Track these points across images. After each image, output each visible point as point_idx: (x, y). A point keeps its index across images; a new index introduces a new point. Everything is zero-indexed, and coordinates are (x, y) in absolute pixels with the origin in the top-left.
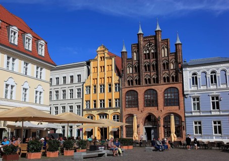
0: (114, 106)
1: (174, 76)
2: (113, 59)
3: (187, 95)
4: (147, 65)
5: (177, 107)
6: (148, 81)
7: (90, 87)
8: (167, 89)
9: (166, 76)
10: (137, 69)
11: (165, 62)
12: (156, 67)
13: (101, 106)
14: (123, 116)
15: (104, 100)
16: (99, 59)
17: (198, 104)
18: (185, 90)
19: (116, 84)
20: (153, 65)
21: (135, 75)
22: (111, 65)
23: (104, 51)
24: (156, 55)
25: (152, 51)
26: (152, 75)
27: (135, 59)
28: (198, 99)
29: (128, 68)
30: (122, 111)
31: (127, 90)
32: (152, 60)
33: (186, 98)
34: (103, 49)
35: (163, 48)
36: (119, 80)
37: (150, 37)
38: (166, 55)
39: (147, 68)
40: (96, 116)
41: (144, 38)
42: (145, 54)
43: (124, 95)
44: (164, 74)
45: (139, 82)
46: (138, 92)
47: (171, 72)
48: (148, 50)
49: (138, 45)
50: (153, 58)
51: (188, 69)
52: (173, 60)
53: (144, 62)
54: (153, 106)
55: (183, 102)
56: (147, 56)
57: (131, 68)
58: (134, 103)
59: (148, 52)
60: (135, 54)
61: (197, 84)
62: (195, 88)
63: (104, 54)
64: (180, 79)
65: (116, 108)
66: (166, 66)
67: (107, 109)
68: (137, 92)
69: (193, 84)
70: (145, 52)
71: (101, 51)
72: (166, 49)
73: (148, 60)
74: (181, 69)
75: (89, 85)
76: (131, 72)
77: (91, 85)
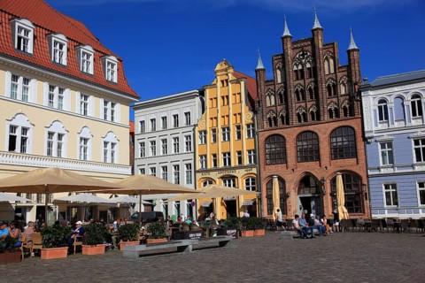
0: (246, 162)
1: (347, 106)
2: (242, 83)
3: (371, 138)
4: (299, 90)
5: (353, 161)
6: (302, 118)
7: (205, 132)
8: (333, 130)
9: (333, 107)
10: (284, 98)
11: (331, 82)
12: (315, 93)
13: (225, 164)
14: (262, 179)
15: (229, 154)
16: (219, 84)
17: (391, 153)
18: (366, 129)
19: (248, 126)
20: (310, 90)
21: (279, 108)
22: (240, 94)
23: (226, 70)
24: (314, 72)
25: (308, 66)
26: (308, 106)
27: (279, 81)
28: (390, 145)
29: (268, 98)
30: (259, 171)
31: (267, 134)
32: (308, 81)
33: (369, 143)
34: (225, 67)
35: (327, 59)
36: (253, 119)
37: (303, 41)
38: (332, 71)
39: (301, 94)
40: (217, 181)
41: (293, 43)
42: (296, 71)
43: (261, 144)
44: (328, 104)
45: (286, 120)
46: (285, 136)
47: (342, 99)
48: (301, 63)
49: (283, 57)
50: (310, 77)
51: (371, 93)
52: (345, 79)
53: (294, 84)
54: (312, 160)
55: (363, 151)
56: (300, 75)
57: (273, 97)
58: (279, 157)
59: (300, 67)
60: (278, 72)
61: (387, 118)
62: (385, 126)
63: (227, 75)
64: (357, 111)
65: (250, 167)
66: (333, 90)
67: (235, 168)
68: (283, 137)
69: (381, 118)
70: (295, 68)
71: (221, 71)
72: (331, 61)
73: (301, 82)
74: (359, 94)
75: (203, 129)
76: (273, 103)
77: (208, 130)
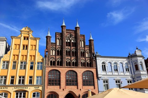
0: (35, 83)
1: (89, 62)
2: (38, 41)
3: (100, 77)
4: (68, 51)
6: (69, 64)
8: (84, 72)
9: (83, 61)
10: (60, 53)
11: (83, 51)
12: (75, 54)
13: (19, 83)
14: (45, 94)
15: (24, 77)
16: (22, 38)
17: (107, 85)
18: (99, 74)
19: (38, 63)
20: (73, 52)
21: (57, 57)
22: (35, 46)
23: (28, 32)
24: (76, 45)
25: (72, 41)
26: (72, 59)
27: (58, 44)
28: (107, 82)
29: (51, 51)
30: (44, 89)
31: (51, 69)
32: (72, 48)
33: (99, 80)
35: (81, 41)
36: (43, 60)
37: (71, 30)
38: (83, 46)
39: (68, 53)
40: (12, 93)
41: (67, 30)
42: (67, 42)
43: (46, 74)
45: (61, 64)
46: (61, 71)
47: (87, 59)
49: (62, 35)
50: (73, 46)
51: (100, 58)
52: (88, 51)
53: (67, 48)
54: (73, 85)
55: (97, 83)
56: (69, 44)
57: (54, 51)
59: (69, 41)
60: (58, 40)
61: (105, 70)
62: (104, 73)
63: (29, 34)
64: (94, 65)
65: (37, 86)
66: (83, 54)
67: (27, 86)
68: (59, 72)
69: (103, 70)
70: (67, 41)
71: (26, 31)
72: (82, 42)
73: (69, 47)
75: (8, 60)
76: (54, 54)
77: (11, 60)
